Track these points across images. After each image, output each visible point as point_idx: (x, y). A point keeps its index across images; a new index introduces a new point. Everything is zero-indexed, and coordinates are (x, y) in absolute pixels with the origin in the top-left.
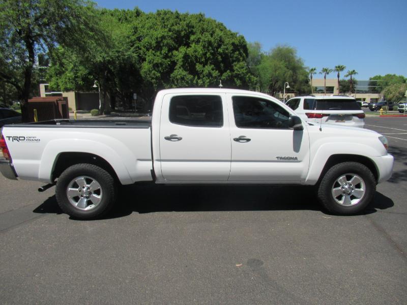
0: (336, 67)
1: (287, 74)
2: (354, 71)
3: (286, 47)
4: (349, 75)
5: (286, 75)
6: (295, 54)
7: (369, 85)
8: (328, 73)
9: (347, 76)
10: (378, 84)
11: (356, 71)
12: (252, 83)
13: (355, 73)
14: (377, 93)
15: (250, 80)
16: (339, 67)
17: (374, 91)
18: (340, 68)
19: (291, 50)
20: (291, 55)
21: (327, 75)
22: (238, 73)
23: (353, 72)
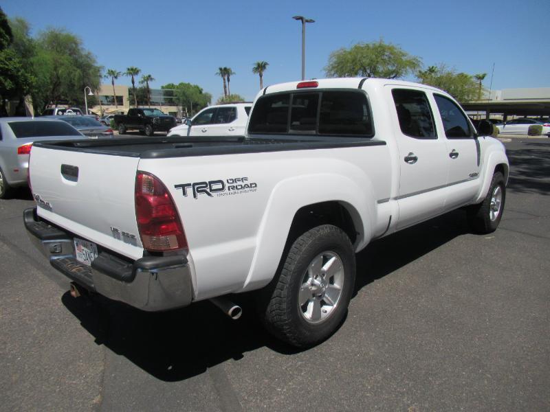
0: (129, 69)
1: (75, 75)
2: (149, 76)
3: (64, 33)
4: (145, 80)
5: (72, 76)
6: (80, 47)
7: (164, 95)
8: (116, 77)
9: (142, 82)
10: (174, 94)
11: (152, 77)
12: (30, 85)
13: (152, 79)
14: (174, 105)
15: (26, 80)
16: (132, 69)
17: (170, 103)
18: (133, 72)
19: (74, 38)
20: (74, 46)
21: (115, 80)
22: (7, 67)
23: (149, 78)
